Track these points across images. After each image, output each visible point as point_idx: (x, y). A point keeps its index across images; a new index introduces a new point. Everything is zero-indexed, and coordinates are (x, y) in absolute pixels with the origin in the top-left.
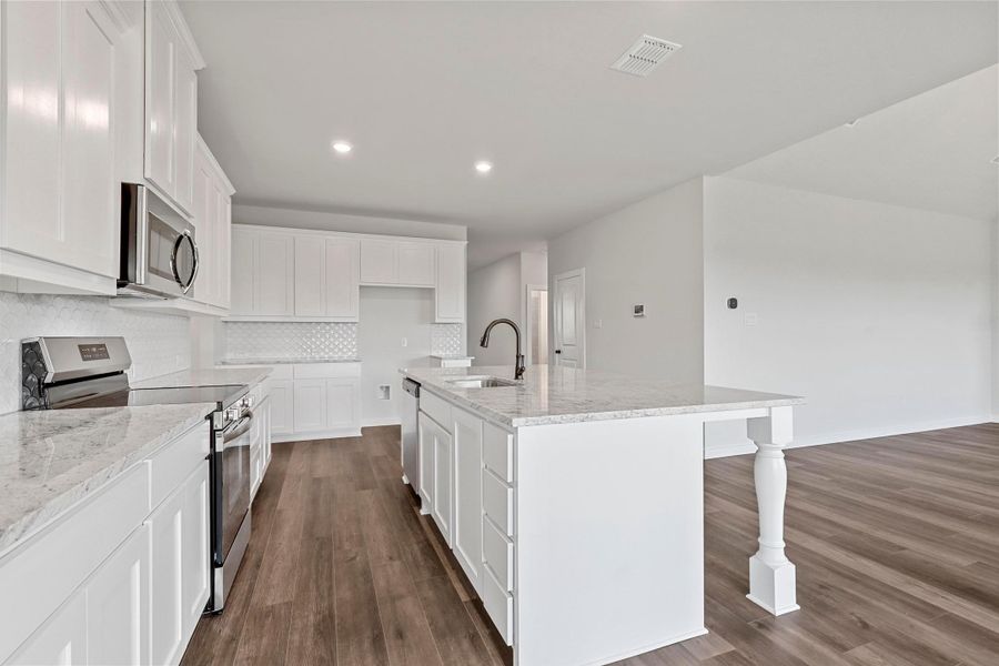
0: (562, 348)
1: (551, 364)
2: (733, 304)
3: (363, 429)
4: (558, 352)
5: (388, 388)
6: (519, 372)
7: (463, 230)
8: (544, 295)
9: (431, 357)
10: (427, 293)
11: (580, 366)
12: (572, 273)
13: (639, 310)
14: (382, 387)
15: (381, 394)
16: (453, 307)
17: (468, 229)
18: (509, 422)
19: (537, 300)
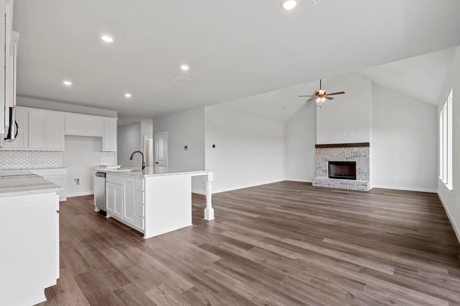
0: (159, 162)
1: (154, 166)
2: (214, 146)
3: (67, 198)
4: (157, 163)
5: (78, 180)
6: (143, 168)
7: (115, 113)
8: (151, 141)
9: (100, 166)
10: (99, 139)
11: (166, 166)
12: (162, 133)
13: (186, 147)
14: (75, 180)
15: (75, 183)
16: (111, 145)
17: (118, 113)
18: (143, 176)
19: (148, 141)
